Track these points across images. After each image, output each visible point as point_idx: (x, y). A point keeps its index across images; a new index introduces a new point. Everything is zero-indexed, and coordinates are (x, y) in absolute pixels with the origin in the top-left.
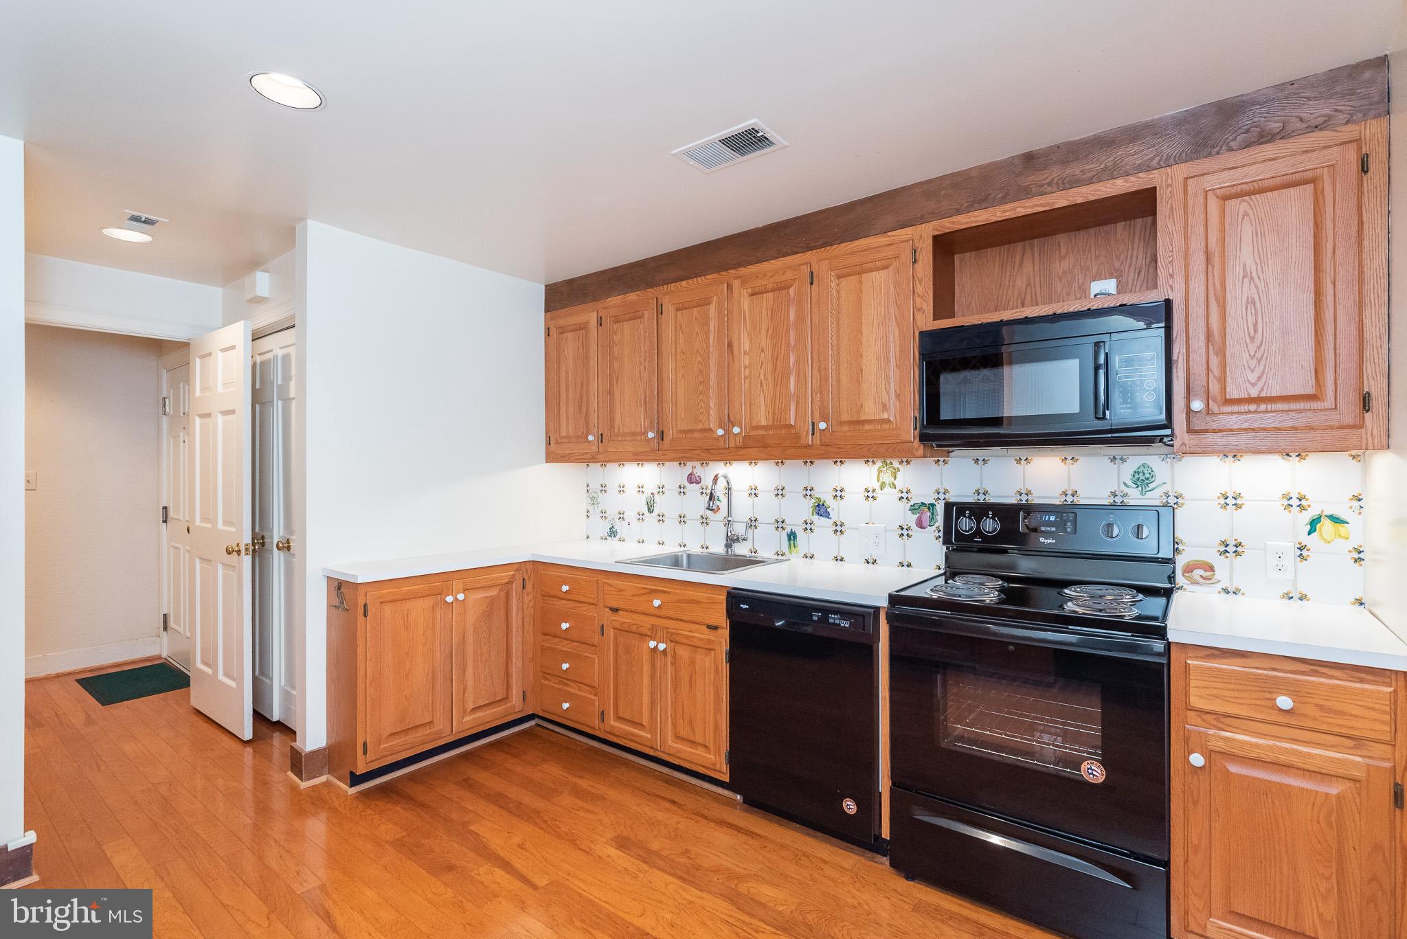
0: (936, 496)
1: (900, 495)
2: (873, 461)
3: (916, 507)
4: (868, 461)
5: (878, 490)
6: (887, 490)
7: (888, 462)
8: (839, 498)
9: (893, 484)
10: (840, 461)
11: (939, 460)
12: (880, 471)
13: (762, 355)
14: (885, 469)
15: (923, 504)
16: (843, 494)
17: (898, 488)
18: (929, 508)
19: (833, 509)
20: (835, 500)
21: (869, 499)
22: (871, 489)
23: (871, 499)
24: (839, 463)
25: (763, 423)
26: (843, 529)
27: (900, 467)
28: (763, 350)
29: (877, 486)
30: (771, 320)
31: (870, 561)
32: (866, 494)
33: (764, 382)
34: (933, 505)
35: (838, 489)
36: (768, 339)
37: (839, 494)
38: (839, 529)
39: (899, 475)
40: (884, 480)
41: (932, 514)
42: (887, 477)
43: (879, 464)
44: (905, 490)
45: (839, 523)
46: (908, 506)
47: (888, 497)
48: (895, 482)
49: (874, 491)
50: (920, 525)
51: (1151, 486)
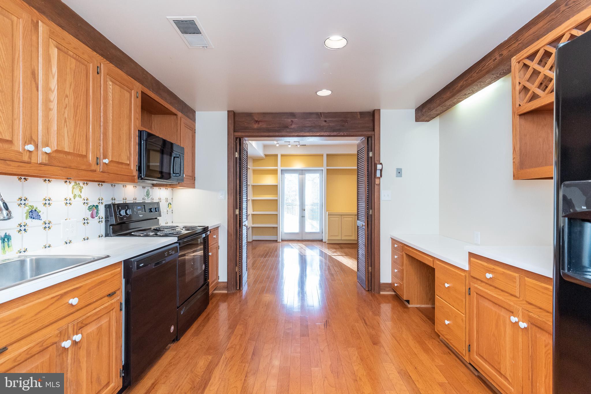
0: (98, 201)
1: (84, 202)
2: (70, 182)
3: (91, 207)
4: (66, 181)
5: (72, 199)
6: (77, 198)
7: (78, 183)
8: (47, 205)
9: (80, 196)
10: (48, 180)
11: (99, 184)
12: (73, 188)
13: (67, 99)
14: (76, 187)
15: (94, 206)
16: (50, 202)
17: (83, 197)
18: (96, 208)
19: (43, 213)
20: (44, 207)
21: (67, 205)
22: (68, 199)
23: (68, 205)
24: (47, 182)
25: (67, 149)
26: (50, 225)
27: (83, 186)
28: (67, 96)
29: (72, 196)
30: (74, 78)
31: (68, 242)
32: (66, 202)
33: (67, 120)
34: (97, 206)
35: (47, 199)
36: (71, 90)
37: (47, 202)
38: (47, 226)
39: (83, 190)
40: (75, 194)
41: (97, 210)
42: (77, 192)
43: (73, 183)
44: (86, 199)
45: (47, 222)
46: (87, 207)
47: (78, 202)
48: (81, 195)
49: (70, 199)
50: (92, 217)
51: (149, 196)
